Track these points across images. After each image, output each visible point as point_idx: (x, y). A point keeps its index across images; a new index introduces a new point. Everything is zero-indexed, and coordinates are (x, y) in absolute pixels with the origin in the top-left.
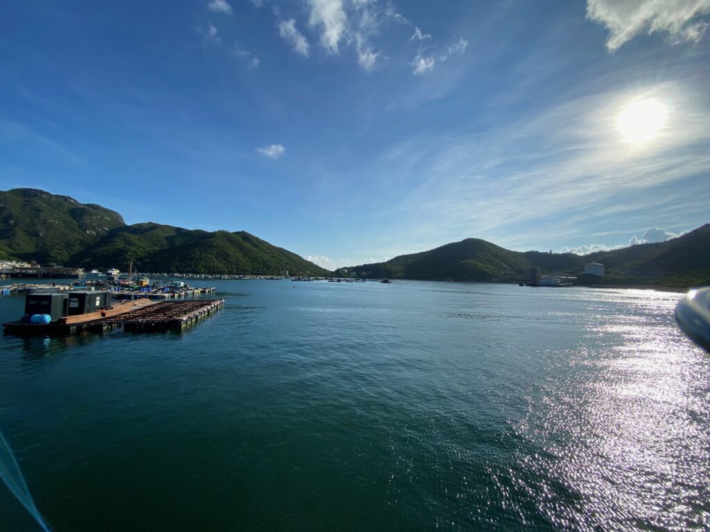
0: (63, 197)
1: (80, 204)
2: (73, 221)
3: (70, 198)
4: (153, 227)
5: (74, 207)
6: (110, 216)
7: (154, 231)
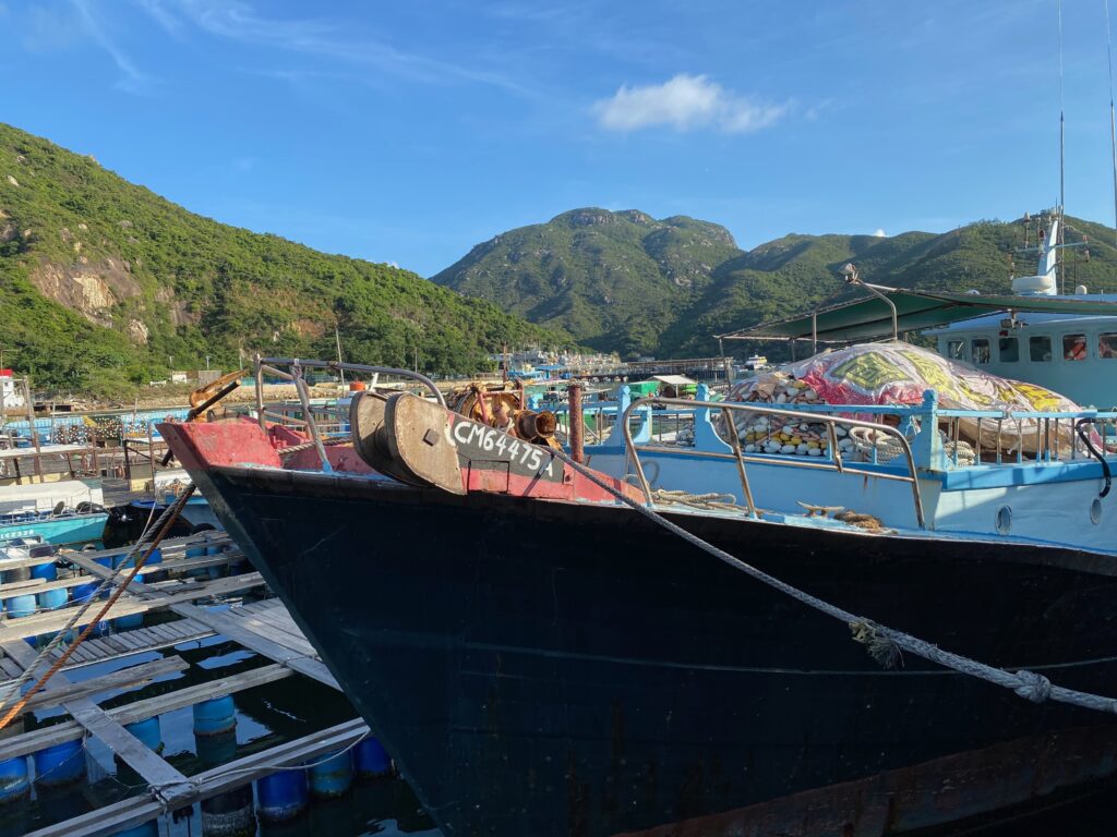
0: (627, 212)
1: (656, 223)
2: (651, 261)
3: (639, 213)
4: (801, 245)
5: (647, 232)
6: (710, 237)
7: (806, 253)
